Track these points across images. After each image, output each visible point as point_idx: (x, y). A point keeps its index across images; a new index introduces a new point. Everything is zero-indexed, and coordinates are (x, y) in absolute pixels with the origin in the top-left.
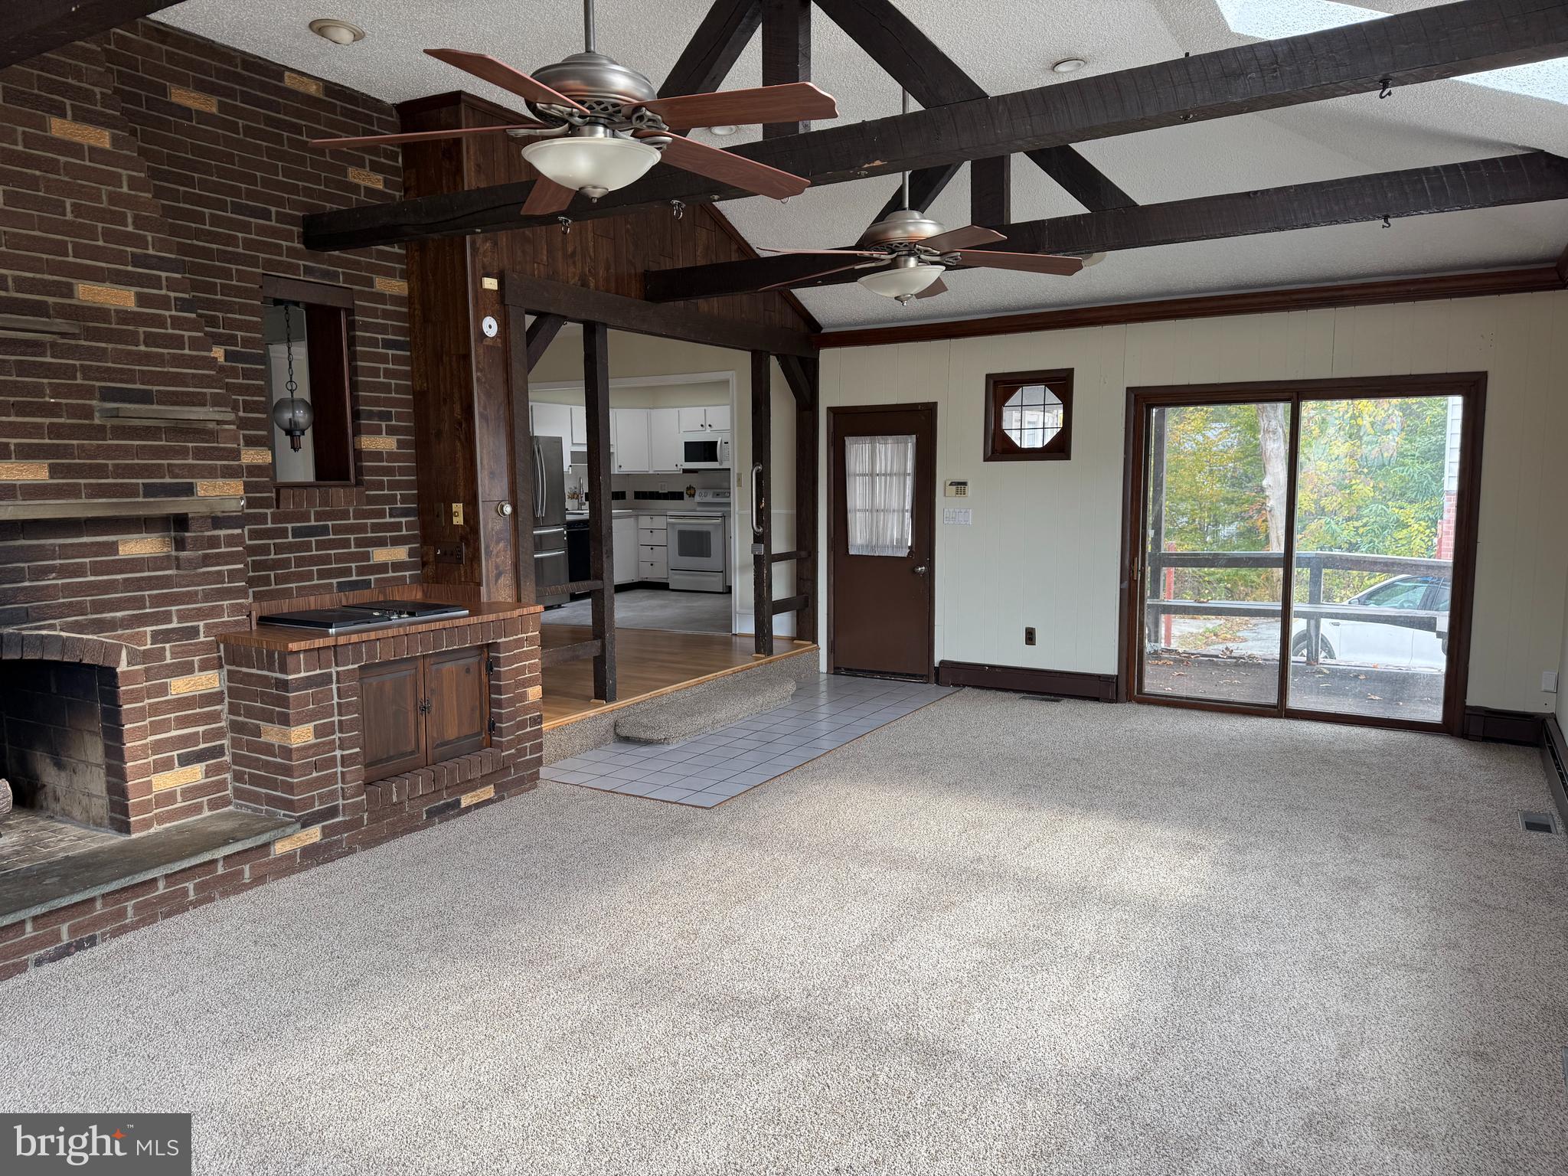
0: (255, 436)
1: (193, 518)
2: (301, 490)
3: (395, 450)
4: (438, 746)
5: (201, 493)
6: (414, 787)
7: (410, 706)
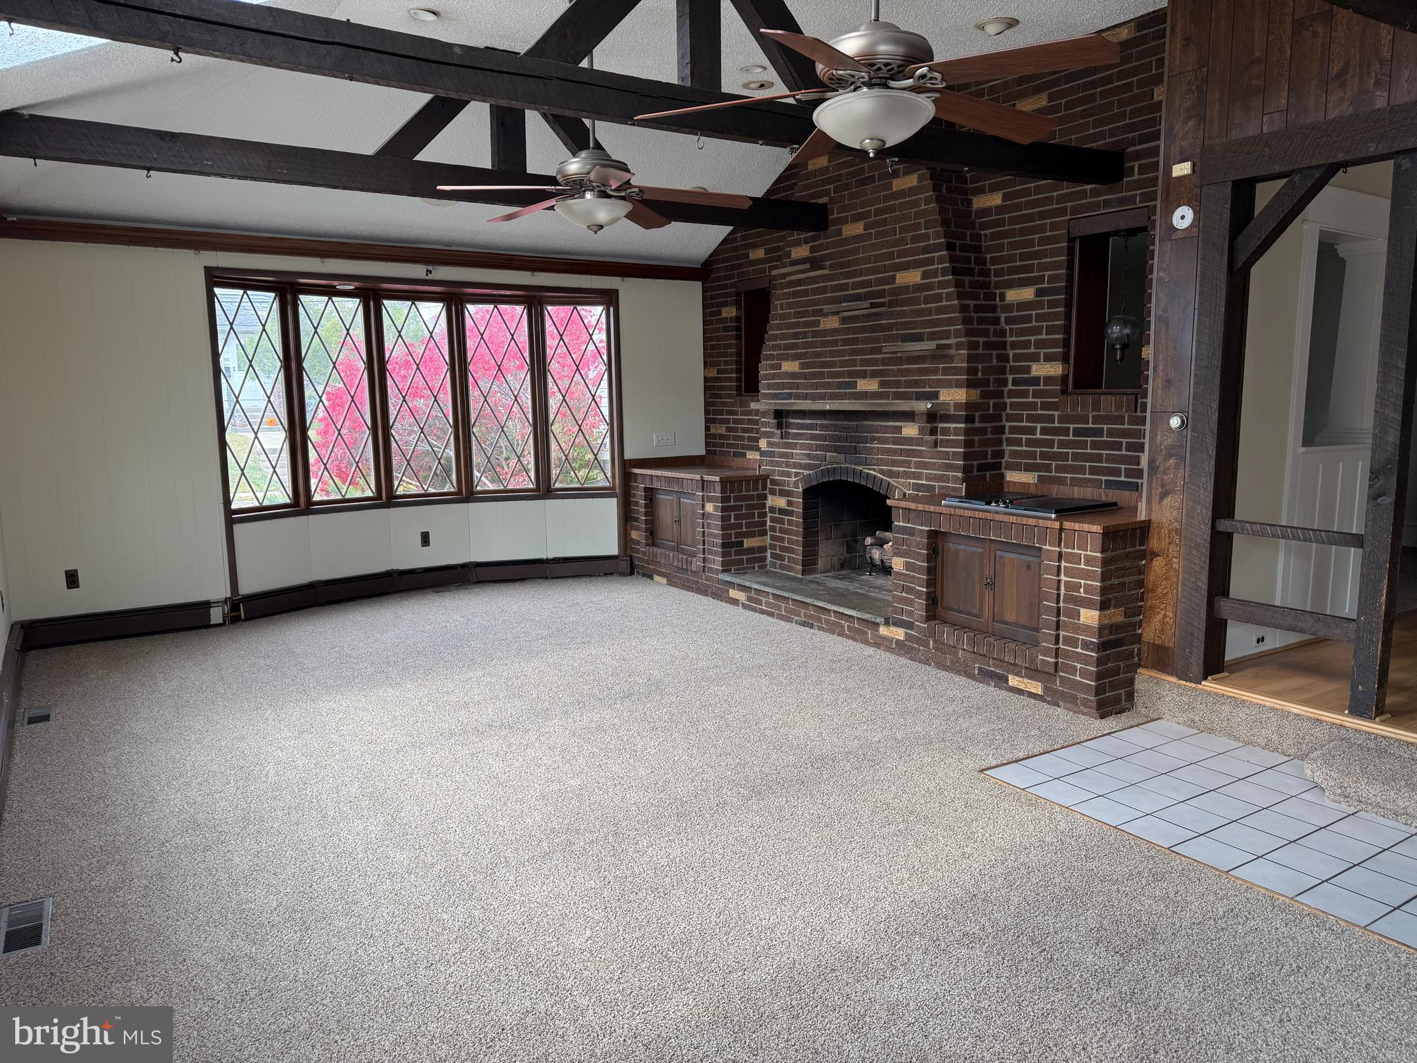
4: (997, 621)
5: (941, 398)
6: (960, 638)
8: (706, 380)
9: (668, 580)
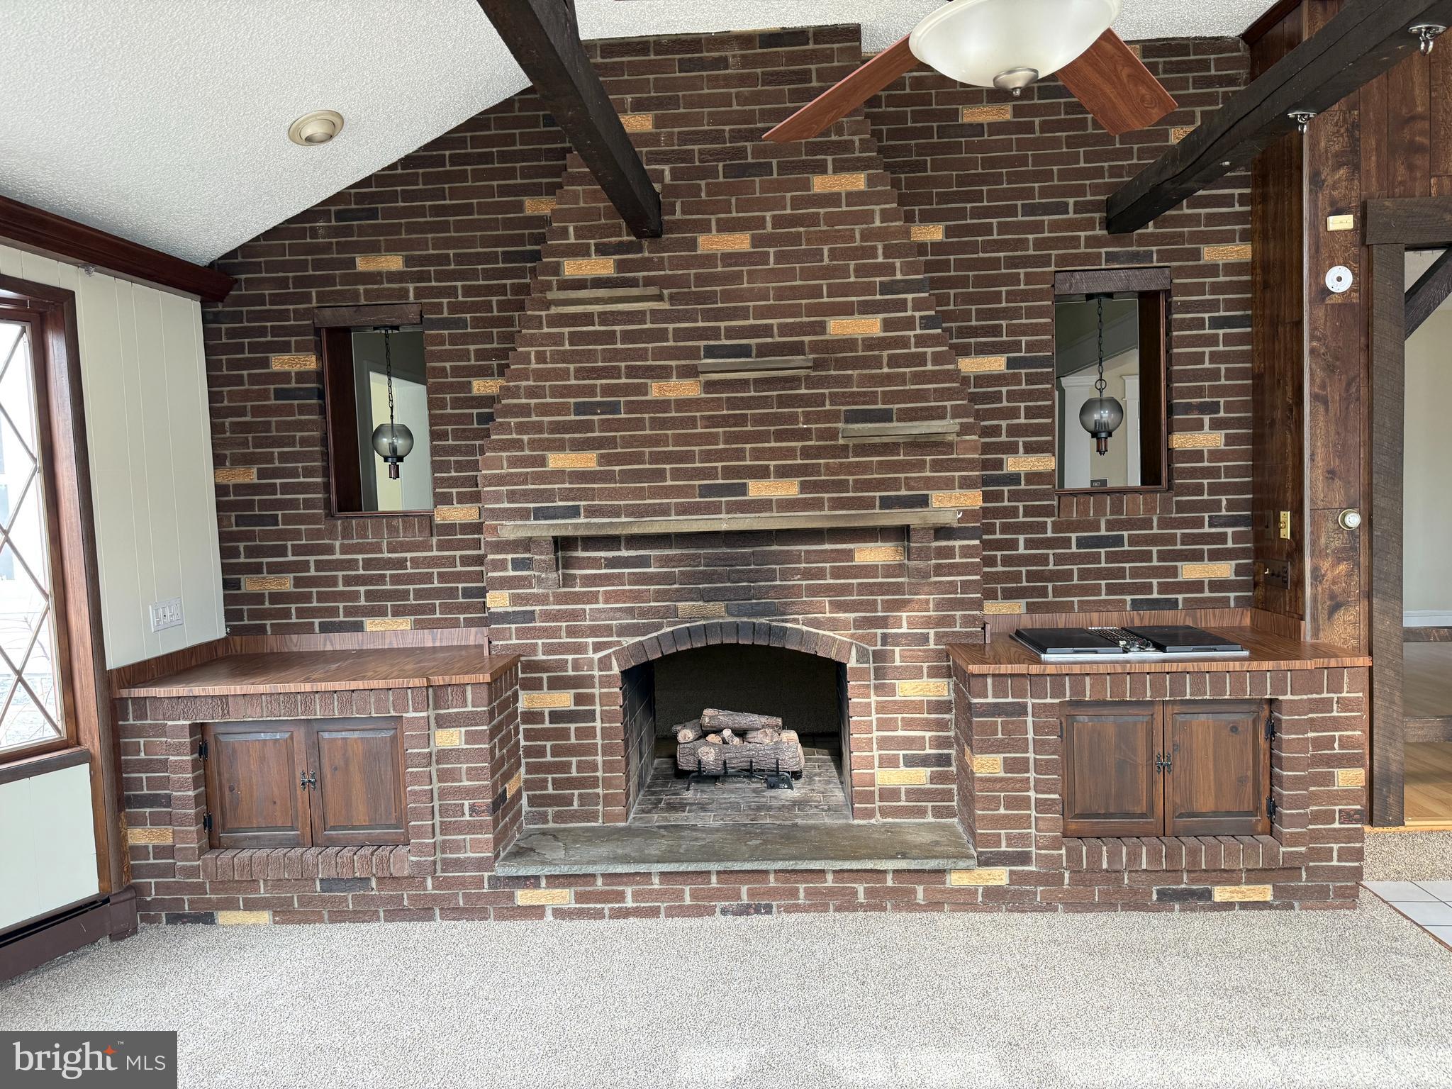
0: (1036, 442)
1: (914, 530)
2: (1087, 496)
3: (1223, 447)
4: (1181, 815)
5: (936, 504)
6: (1134, 857)
7: (1141, 758)
8: (220, 490)
9: (275, 913)
